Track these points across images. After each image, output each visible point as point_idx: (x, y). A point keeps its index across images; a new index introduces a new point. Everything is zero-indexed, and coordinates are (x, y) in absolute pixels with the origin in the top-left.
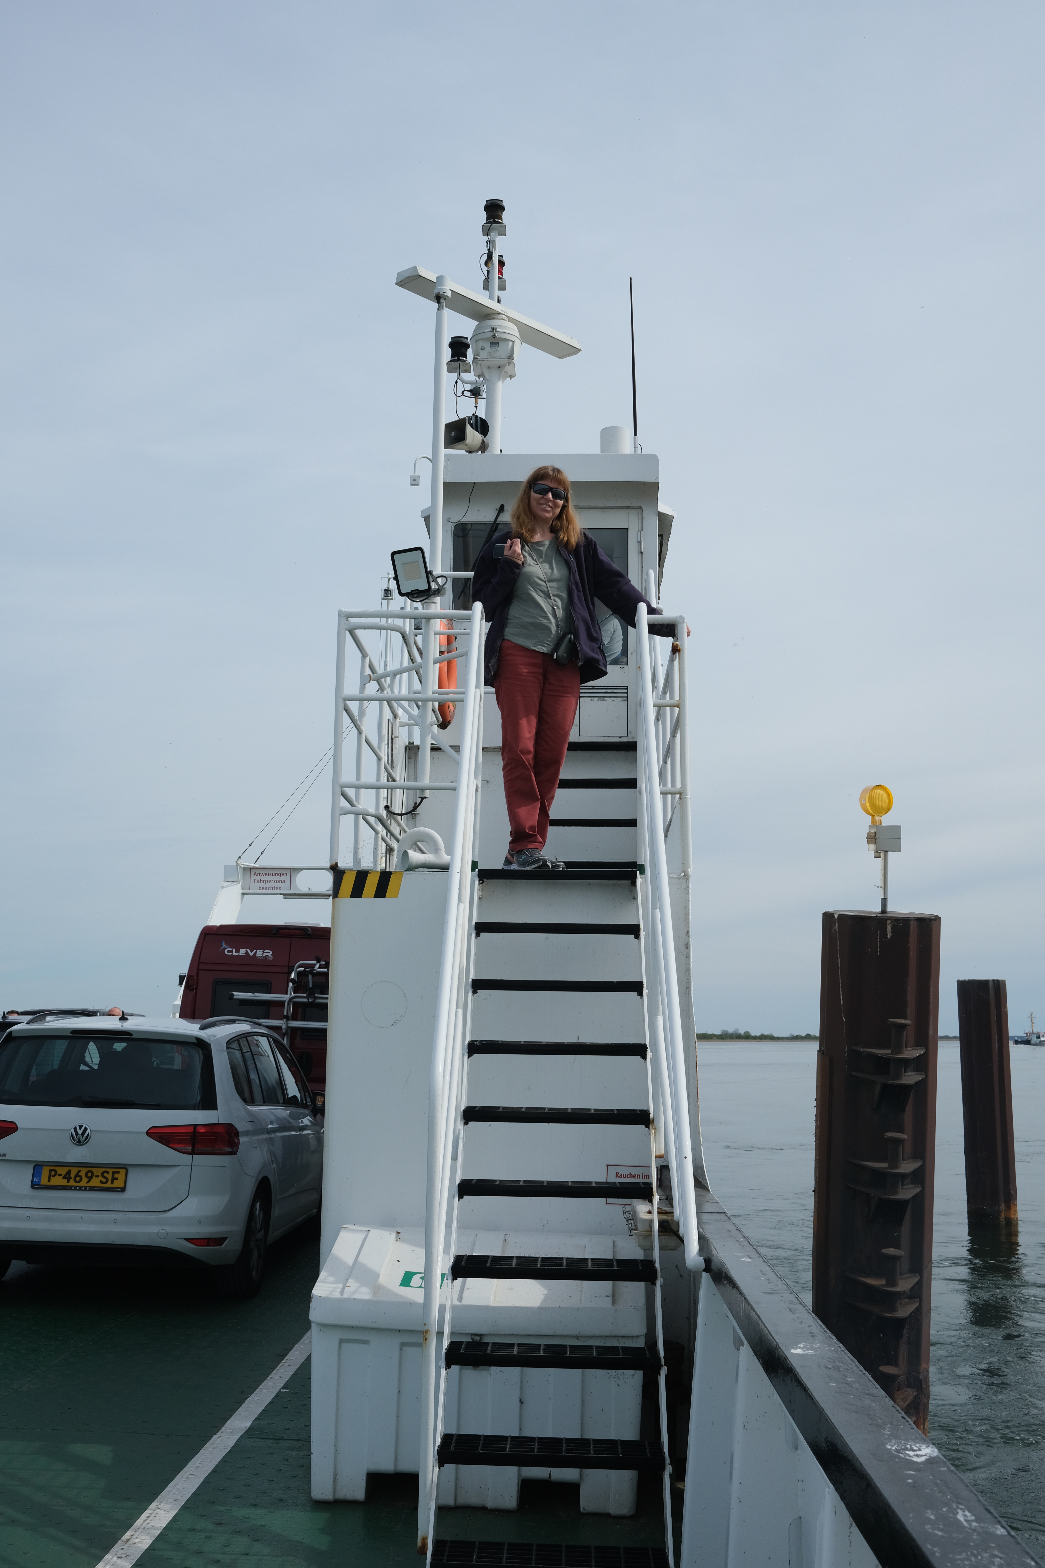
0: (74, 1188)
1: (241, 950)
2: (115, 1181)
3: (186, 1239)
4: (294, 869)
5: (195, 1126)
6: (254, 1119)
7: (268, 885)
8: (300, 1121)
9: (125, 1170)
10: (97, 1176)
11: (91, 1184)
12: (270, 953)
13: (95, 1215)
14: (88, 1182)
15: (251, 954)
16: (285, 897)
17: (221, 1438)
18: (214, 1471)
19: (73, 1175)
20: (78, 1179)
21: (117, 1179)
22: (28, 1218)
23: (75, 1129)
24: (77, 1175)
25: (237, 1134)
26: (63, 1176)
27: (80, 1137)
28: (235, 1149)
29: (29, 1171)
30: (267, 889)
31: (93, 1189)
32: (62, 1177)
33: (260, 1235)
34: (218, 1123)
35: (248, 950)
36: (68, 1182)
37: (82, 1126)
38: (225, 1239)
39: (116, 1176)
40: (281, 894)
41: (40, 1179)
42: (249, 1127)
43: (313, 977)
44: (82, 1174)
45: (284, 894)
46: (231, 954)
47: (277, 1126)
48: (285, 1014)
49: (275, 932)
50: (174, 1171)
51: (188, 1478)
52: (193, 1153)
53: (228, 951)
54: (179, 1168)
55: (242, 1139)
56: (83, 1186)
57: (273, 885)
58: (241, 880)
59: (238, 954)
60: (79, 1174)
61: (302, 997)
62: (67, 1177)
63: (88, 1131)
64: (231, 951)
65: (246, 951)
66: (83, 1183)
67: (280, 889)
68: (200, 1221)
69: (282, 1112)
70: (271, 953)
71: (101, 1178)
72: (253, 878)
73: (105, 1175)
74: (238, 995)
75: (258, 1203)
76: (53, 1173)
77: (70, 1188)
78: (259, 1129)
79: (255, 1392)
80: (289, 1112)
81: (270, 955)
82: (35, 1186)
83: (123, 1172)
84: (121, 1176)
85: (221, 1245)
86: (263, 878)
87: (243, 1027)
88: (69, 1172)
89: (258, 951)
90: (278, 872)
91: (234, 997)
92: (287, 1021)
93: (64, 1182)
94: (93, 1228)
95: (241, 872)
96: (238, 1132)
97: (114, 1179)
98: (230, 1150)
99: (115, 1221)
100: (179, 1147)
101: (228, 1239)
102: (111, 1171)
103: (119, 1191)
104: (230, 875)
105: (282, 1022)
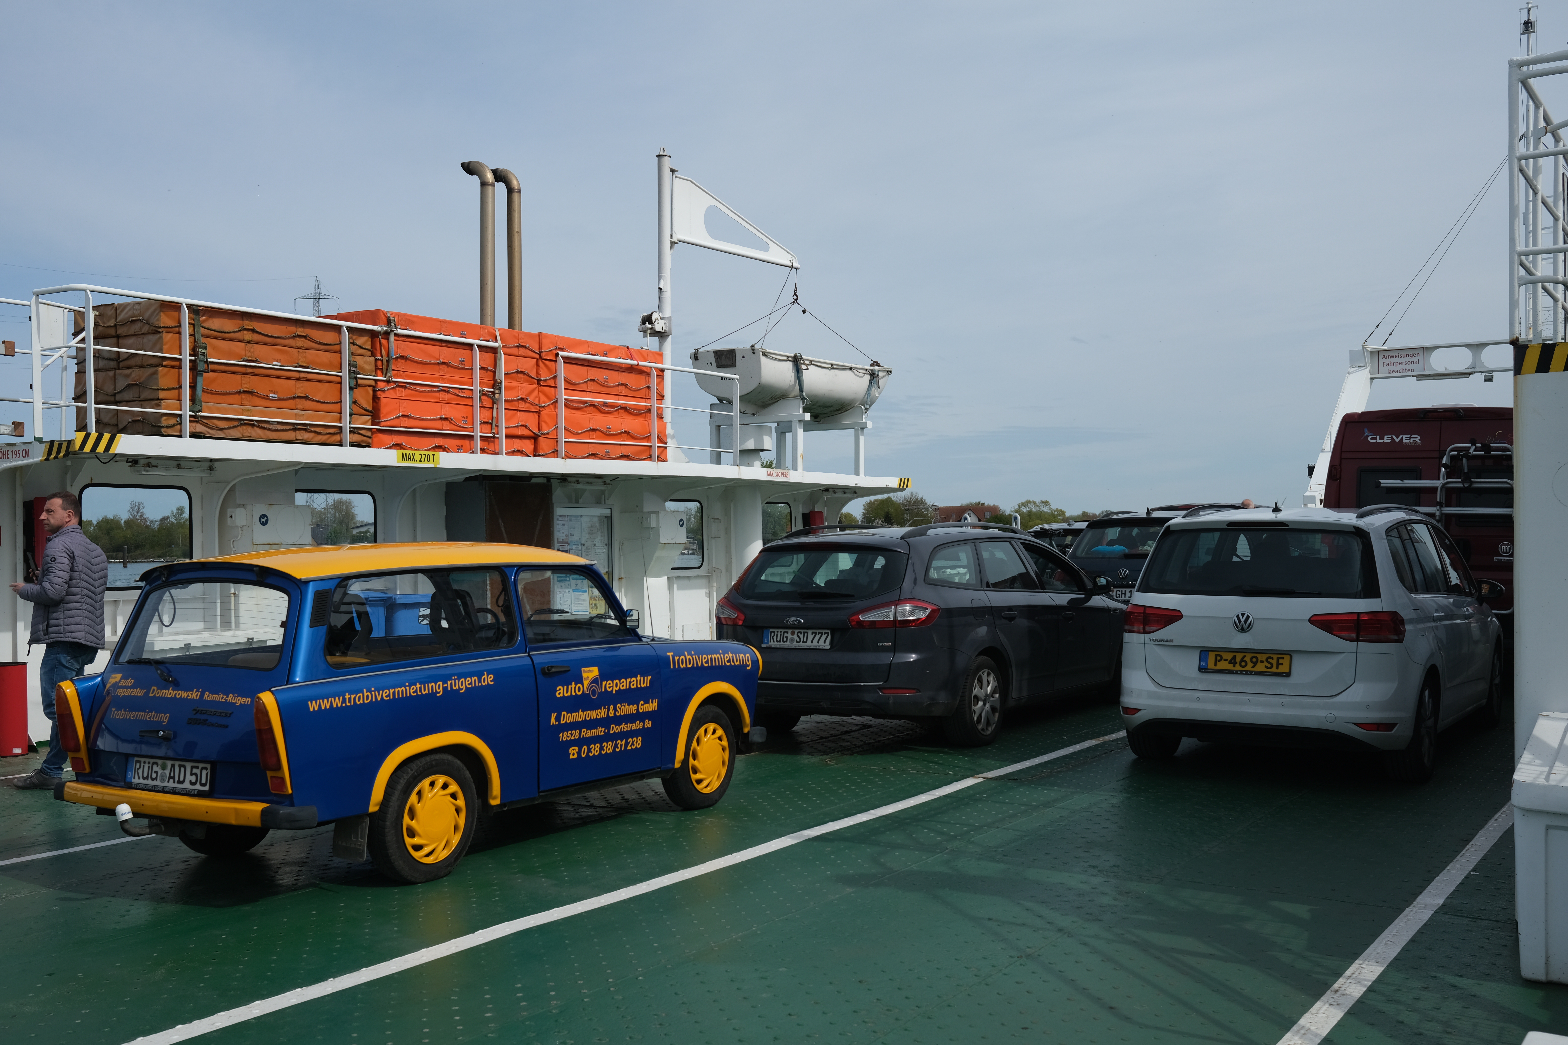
0: (1241, 673)
1: (1386, 436)
2: (1280, 666)
3: (1354, 724)
4: (1427, 348)
5: (1359, 614)
6: (1417, 607)
7: (1399, 367)
8: (1465, 609)
9: (1289, 656)
10: (1262, 662)
11: (1256, 669)
12: (1418, 439)
13: (1261, 698)
14: (1253, 667)
15: (1397, 440)
16: (1418, 379)
17: (1414, 912)
18: (1412, 941)
19: (1238, 660)
20: (1243, 664)
21: (1282, 664)
22: (1198, 699)
23: (1238, 617)
24: (1242, 660)
25: (1402, 622)
26: (1229, 660)
27: (1243, 625)
28: (1401, 636)
29: (1195, 657)
30: (1397, 371)
31: (1258, 673)
32: (1227, 662)
33: (1430, 723)
34: (1383, 611)
35: (1394, 437)
36: (1234, 666)
37: (1244, 614)
38: (1395, 725)
39: (1281, 661)
40: (1413, 376)
41: (1207, 663)
42: (1413, 615)
43: (1468, 460)
44: (1247, 659)
45: (1417, 376)
46: (1375, 441)
47: (1443, 614)
48: (1438, 500)
49: (1422, 416)
50: (1337, 659)
51: (1386, 944)
52: (1357, 640)
53: (1372, 439)
54: (1343, 655)
55: (1408, 627)
56: (1249, 671)
57: (1404, 367)
58: (1368, 364)
59: (1382, 441)
60: (1244, 659)
61: (1456, 483)
62: (1233, 661)
63: (1251, 619)
64: (1376, 439)
65: (1392, 437)
66: (1249, 668)
67: (1413, 370)
68: (1368, 707)
69: (1448, 600)
70: (1419, 437)
71: (1266, 664)
72: (1382, 361)
73: (1270, 660)
74: (1385, 483)
75: (1427, 691)
76: (1218, 659)
77: (1237, 673)
78: (1424, 617)
79: (1443, 873)
80: (1451, 600)
81: (1417, 440)
82: (1201, 669)
83: (1287, 658)
84: (1285, 661)
85: (1391, 731)
86: (1393, 360)
87: (1399, 515)
88: (1234, 657)
89: (1404, 436)
90: (1409, 352)
91: (1381, 485)
92: (1440, 508)
93: (1230, 667)
94: (1260, 710)
95: (1368, 356)
96: (1403, 620)
97: (1278, 664)
98: (1396, 638)
99: (1283, 704)
100: (1343, 634)
101: (1398, 725)
102: (1275, 657)
103: (1284, 676)
104: (1355, 361)
105: (1435, 508)
